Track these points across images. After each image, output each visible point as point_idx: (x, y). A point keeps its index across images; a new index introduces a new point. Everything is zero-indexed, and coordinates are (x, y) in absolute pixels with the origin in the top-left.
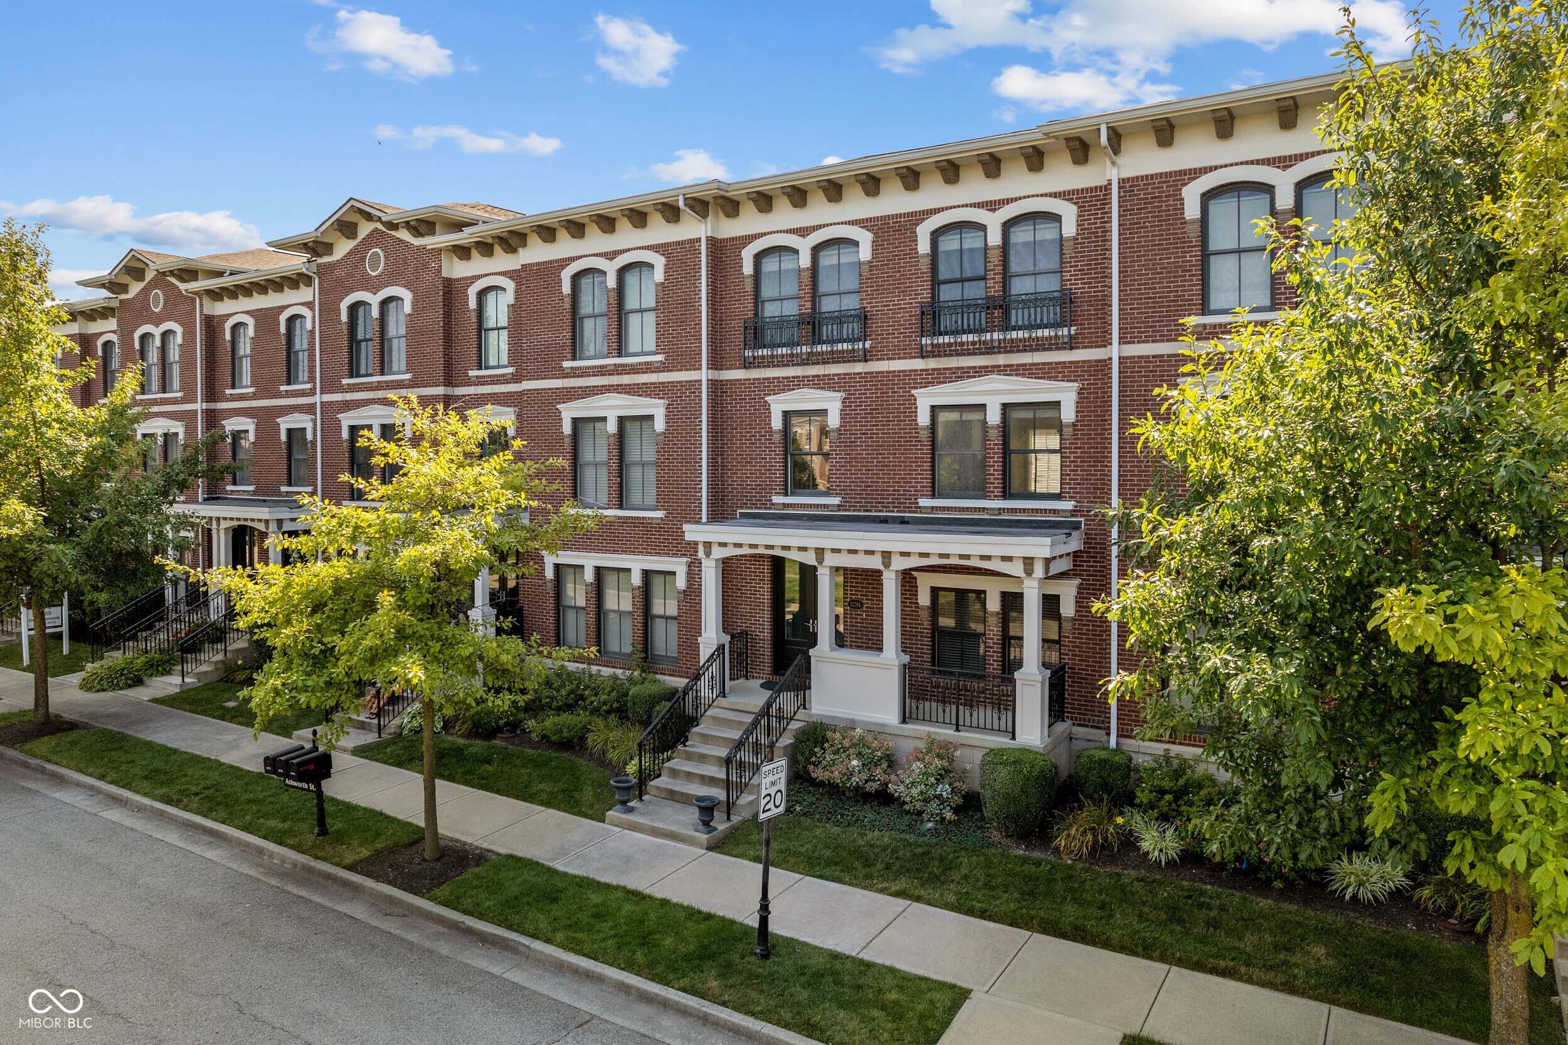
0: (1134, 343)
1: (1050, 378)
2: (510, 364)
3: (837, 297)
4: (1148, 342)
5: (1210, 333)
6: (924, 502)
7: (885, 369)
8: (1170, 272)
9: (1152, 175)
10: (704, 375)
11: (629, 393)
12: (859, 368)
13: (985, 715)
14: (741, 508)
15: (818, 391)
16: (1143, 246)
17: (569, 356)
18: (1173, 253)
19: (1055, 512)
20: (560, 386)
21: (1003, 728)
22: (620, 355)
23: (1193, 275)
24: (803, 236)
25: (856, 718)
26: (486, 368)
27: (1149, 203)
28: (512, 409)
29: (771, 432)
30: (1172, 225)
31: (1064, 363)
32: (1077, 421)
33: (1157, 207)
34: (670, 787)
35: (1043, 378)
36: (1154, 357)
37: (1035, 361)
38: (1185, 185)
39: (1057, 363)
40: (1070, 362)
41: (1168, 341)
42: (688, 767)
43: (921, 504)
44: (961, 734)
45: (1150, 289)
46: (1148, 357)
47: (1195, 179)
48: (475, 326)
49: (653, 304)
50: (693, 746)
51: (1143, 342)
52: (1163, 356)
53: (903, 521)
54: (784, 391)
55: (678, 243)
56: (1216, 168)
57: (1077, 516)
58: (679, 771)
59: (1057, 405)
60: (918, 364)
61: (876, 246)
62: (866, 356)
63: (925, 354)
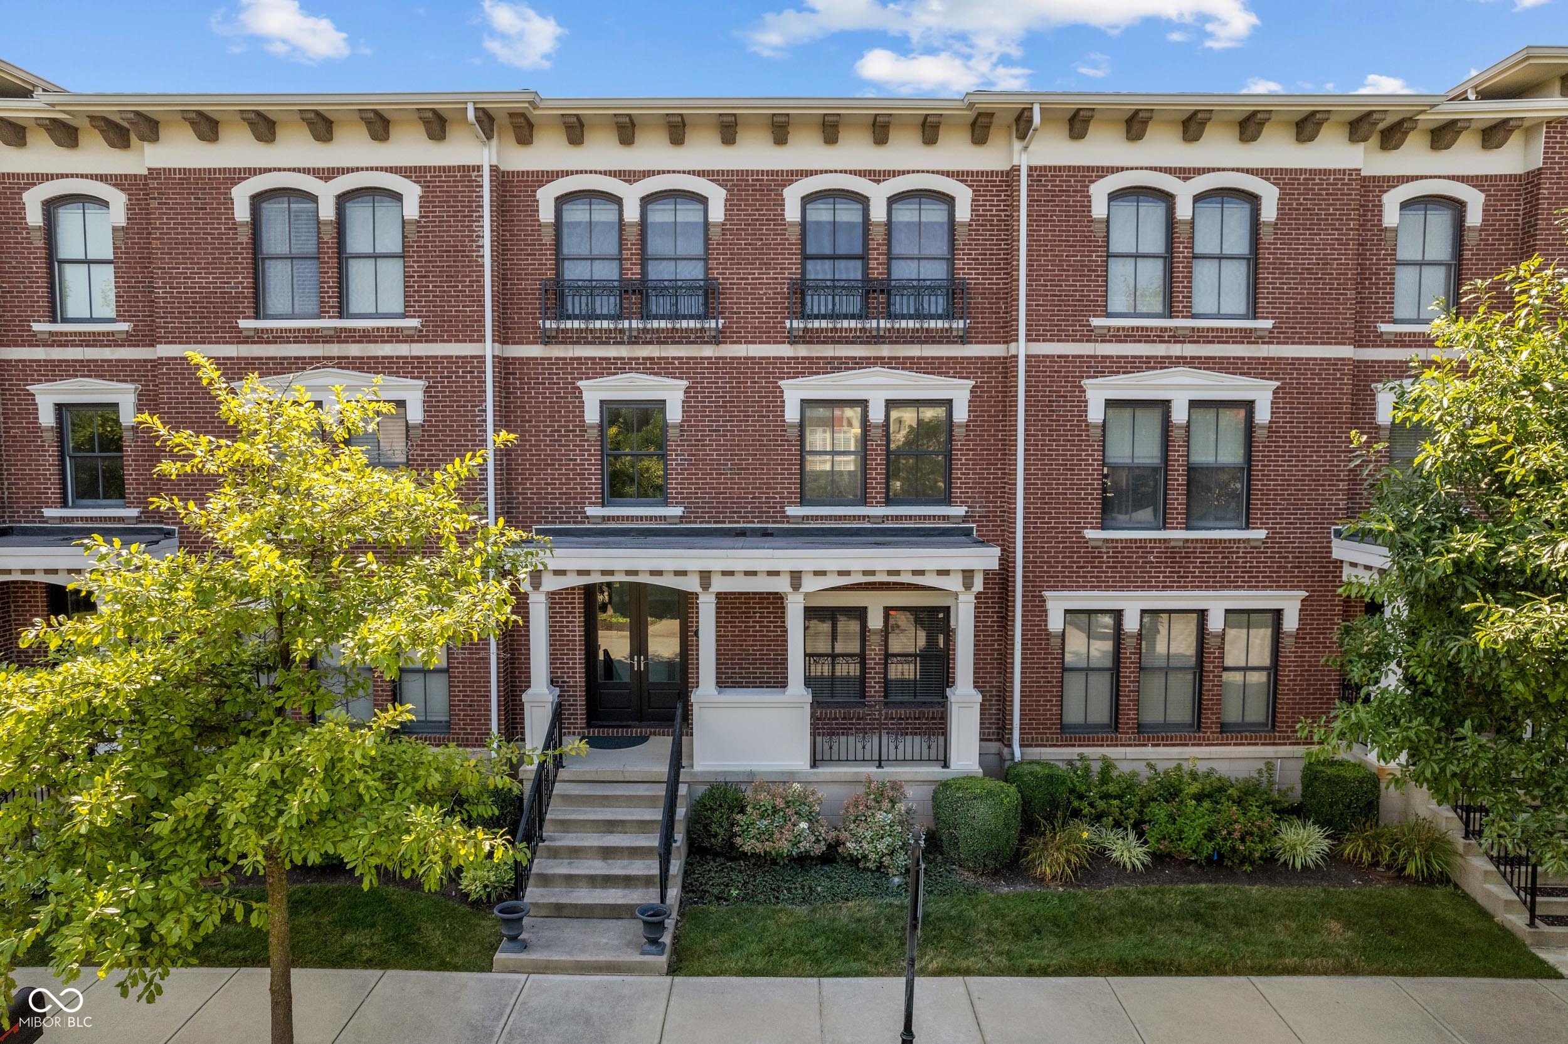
0: (1039, 341)
1: (940, 374)
2: (120, 317)
3: (673, 263)
4: (1053, 341)
5: (1113, 336)
6: (791, 511)
7: (743, 354)
8: (1076, 271)
9: (1060, 167)
10: (489, 349)
11: (360, 369)
12: (708, 351)
13: (913, 744)
14: (540, 523)
15: (652, 377)
16: (1050, 241)
17: (250, 312)
18: (1079, 251)
19: (945, 518)
20: (235, 355)
21: (933, 757)
22: (341, 316)
23: (1098, 276)
24: (628, 181)
25: (754, 769)
26: (65, 320)
27: (1057, 196)
28: (132, 386)
29: (583, 427)
30: (1079, 221)
31: (956, 358)
32: (969, 421)
33: (1064, 201)
34: (553, 900)
35: (933, 374)
36: (1059, 357)
37: (924, 354)
38: (1093, 182)
39: (948, 358)
40: (962, 358)
41: (1073, 341)
42: (561, 868)
43: (788, 513)
44: (886, 769)
45: (1056, 286)
46: (1053, 356)
47: (1102, 177)
48: (41, 253)
49: (397, 248)
50: (552, 839)
51: (1048, 341)
52: (1068, 356)
53: (765, 533)
54: (602, 375)
55: (443, 169)
56: (1122, 169)
57: (968, 522)
58: (554, 876)
59: (948, 403)
60: (785, 350)
61: (730, 205)
62: (718, 338)
63: (794, 339)
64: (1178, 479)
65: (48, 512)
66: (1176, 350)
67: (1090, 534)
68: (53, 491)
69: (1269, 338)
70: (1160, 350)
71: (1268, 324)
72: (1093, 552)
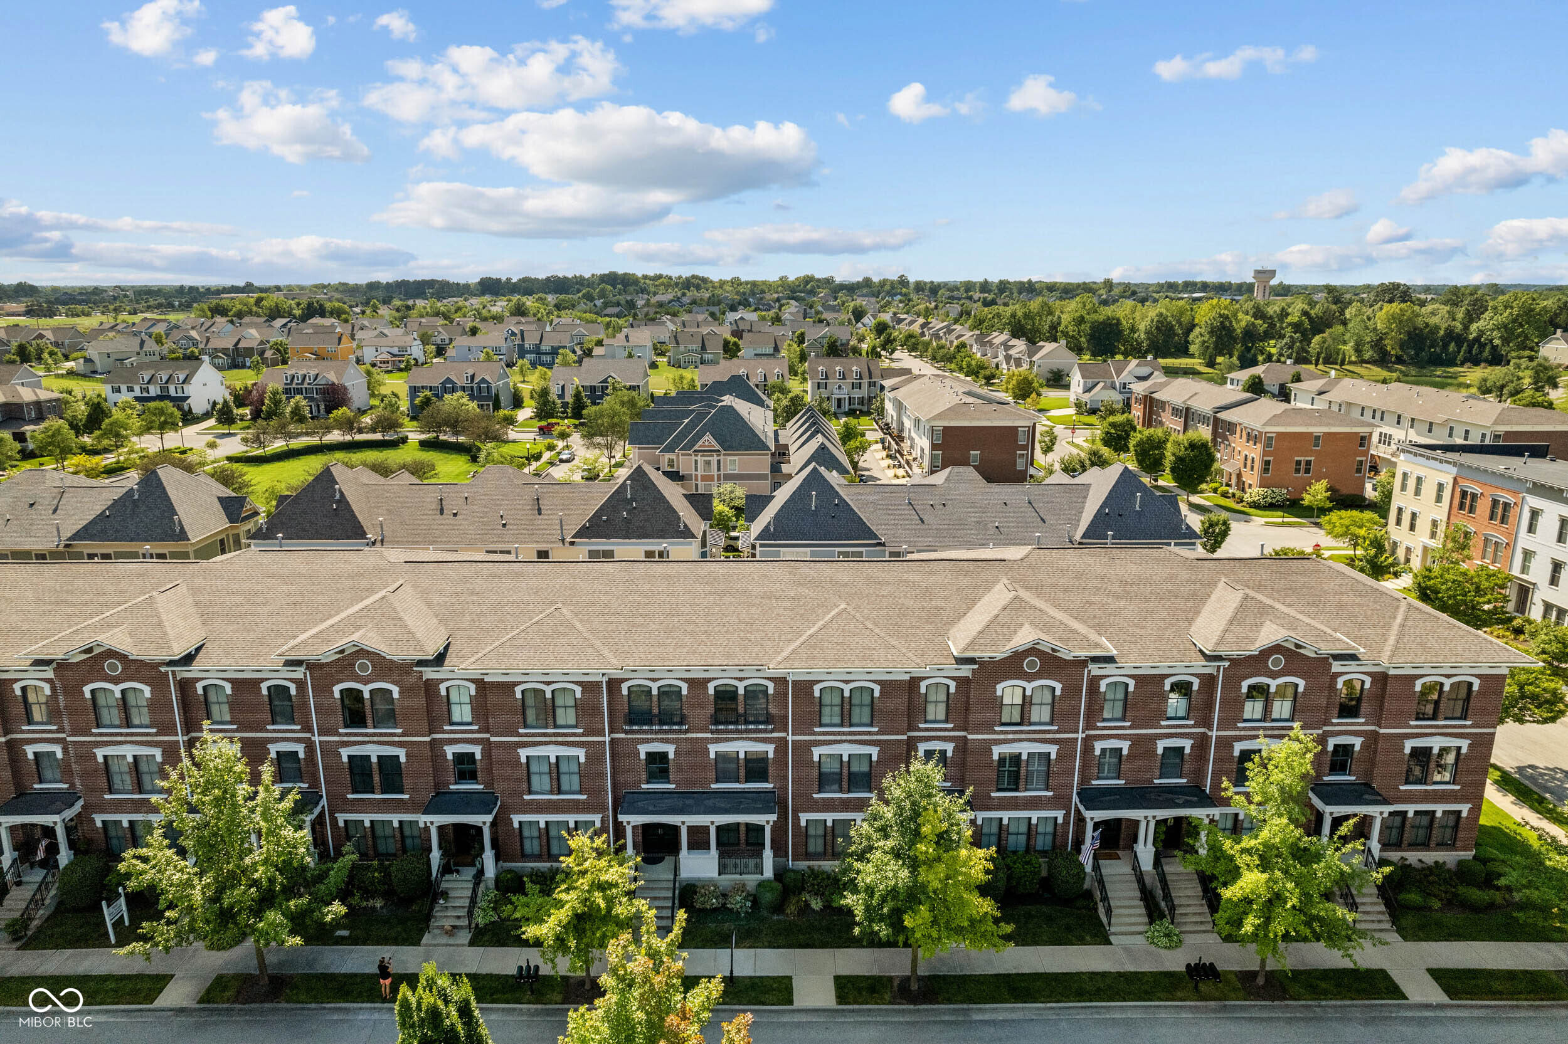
0: (796, 735)
1: (764, 743)
2: (473, 724)
4: (801, 735)
5: (823, 734)
7: (695, 737)
8: (809, 713)
9: (803, 681)
10: (607, 737)
11: (562, 745)
12: (683, 736)
13: (751, 868)
14: (625, 790)
15: (663, 744)
16: (800, 703)
17: (521, 727)
18: (810, 707)
19: (766, 788)
20: (518, 740)
21: (757, 872)
22: (554, 728)
23: (818, 714)
24: (653, 682)
25: (701, 877)
26: (454, 725)
27: (802, 690)
28: (479, 747)
29: (640, 760)
30: (810, 698)
31: (769, 738)
32: (772, 758)
33: (804, 691)
35: (761, 743)
36: (803, 740)
37: (758, 737)
38: (815, 685)
39: (766, 738)
40: (772, 738)
41: (808, 735)
43: (712, 786)
44: (742, 876)
45: (802, 717)
46: (801, 740)
47: (818, 683)
48: (445, 703)
49: (573, 706)
51: (799, 735)
52: (806, 740)
54: (646, 743)
55: (589, 682)
56: (825, 681)
57: (774, 789)
59: (767, 752)
60: (709, 735)
61: (689, 689)
62: (686, 732)
63: (712, 732)
64: (845, 778)
65: (451, 787)
66: (844, 738)
67: (815, 796)
68: (452, 780)
69: (877, 733)
70: (838, 738)
71: (876, 729)
72: (816, 801)
